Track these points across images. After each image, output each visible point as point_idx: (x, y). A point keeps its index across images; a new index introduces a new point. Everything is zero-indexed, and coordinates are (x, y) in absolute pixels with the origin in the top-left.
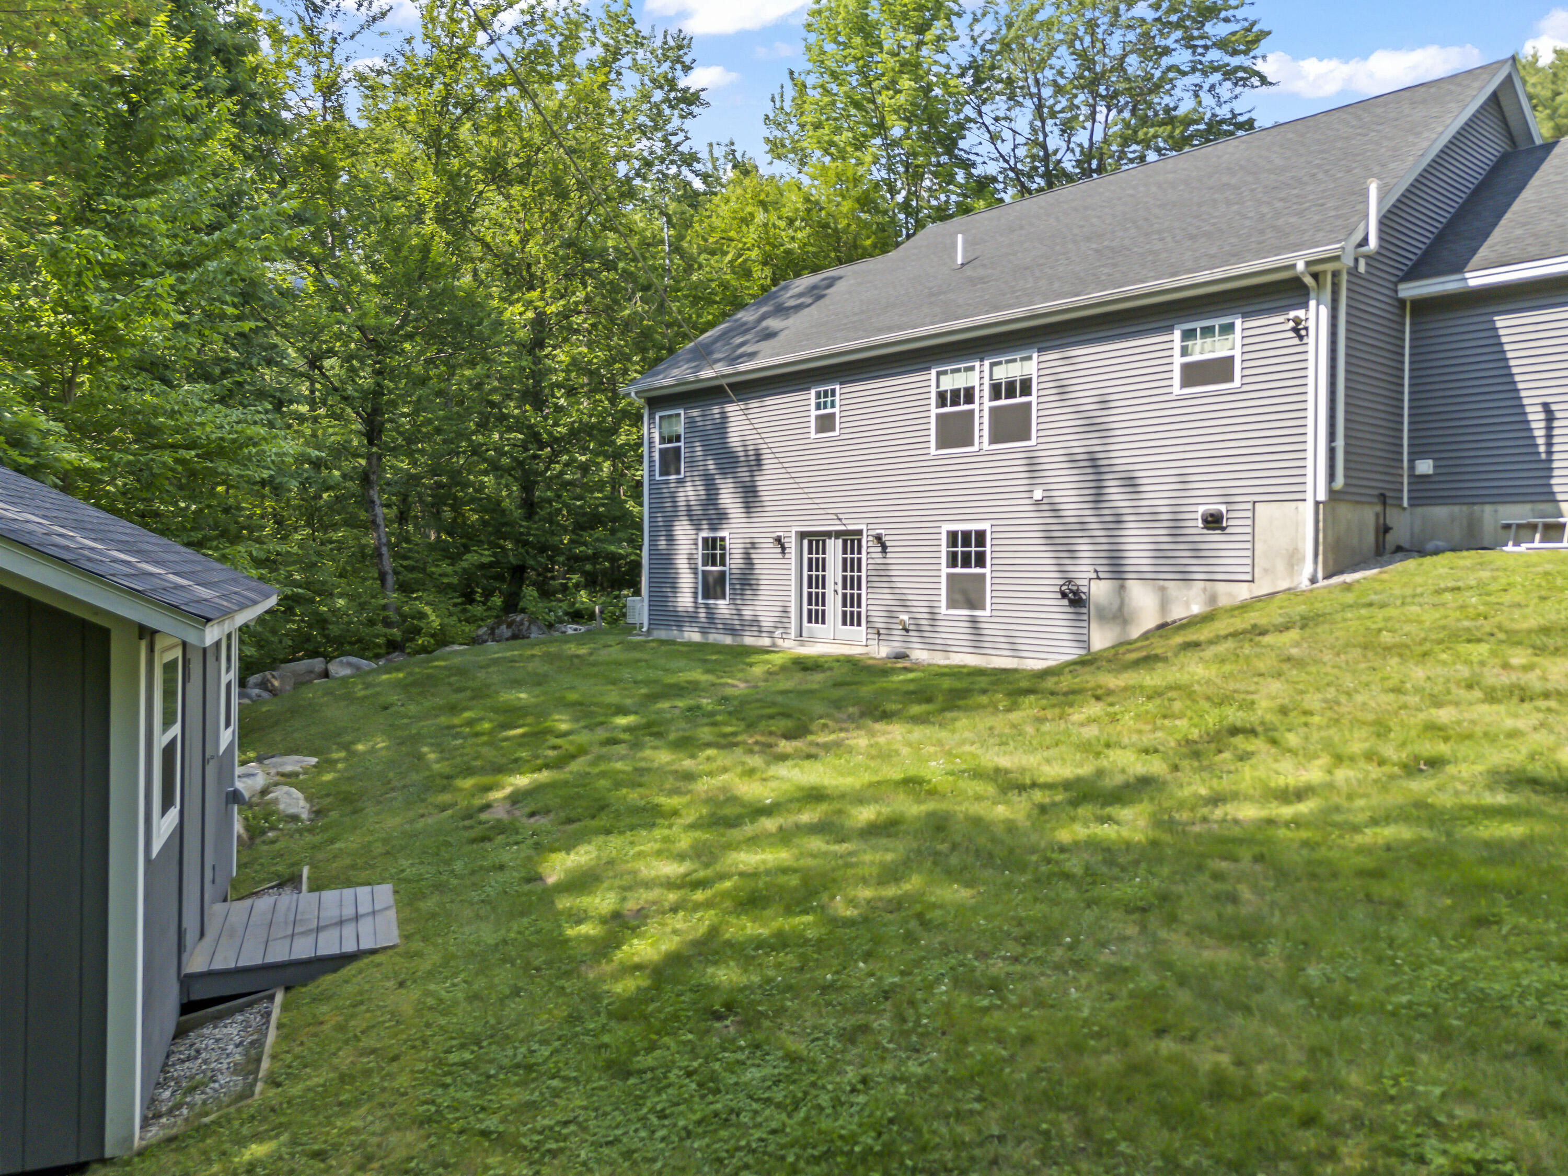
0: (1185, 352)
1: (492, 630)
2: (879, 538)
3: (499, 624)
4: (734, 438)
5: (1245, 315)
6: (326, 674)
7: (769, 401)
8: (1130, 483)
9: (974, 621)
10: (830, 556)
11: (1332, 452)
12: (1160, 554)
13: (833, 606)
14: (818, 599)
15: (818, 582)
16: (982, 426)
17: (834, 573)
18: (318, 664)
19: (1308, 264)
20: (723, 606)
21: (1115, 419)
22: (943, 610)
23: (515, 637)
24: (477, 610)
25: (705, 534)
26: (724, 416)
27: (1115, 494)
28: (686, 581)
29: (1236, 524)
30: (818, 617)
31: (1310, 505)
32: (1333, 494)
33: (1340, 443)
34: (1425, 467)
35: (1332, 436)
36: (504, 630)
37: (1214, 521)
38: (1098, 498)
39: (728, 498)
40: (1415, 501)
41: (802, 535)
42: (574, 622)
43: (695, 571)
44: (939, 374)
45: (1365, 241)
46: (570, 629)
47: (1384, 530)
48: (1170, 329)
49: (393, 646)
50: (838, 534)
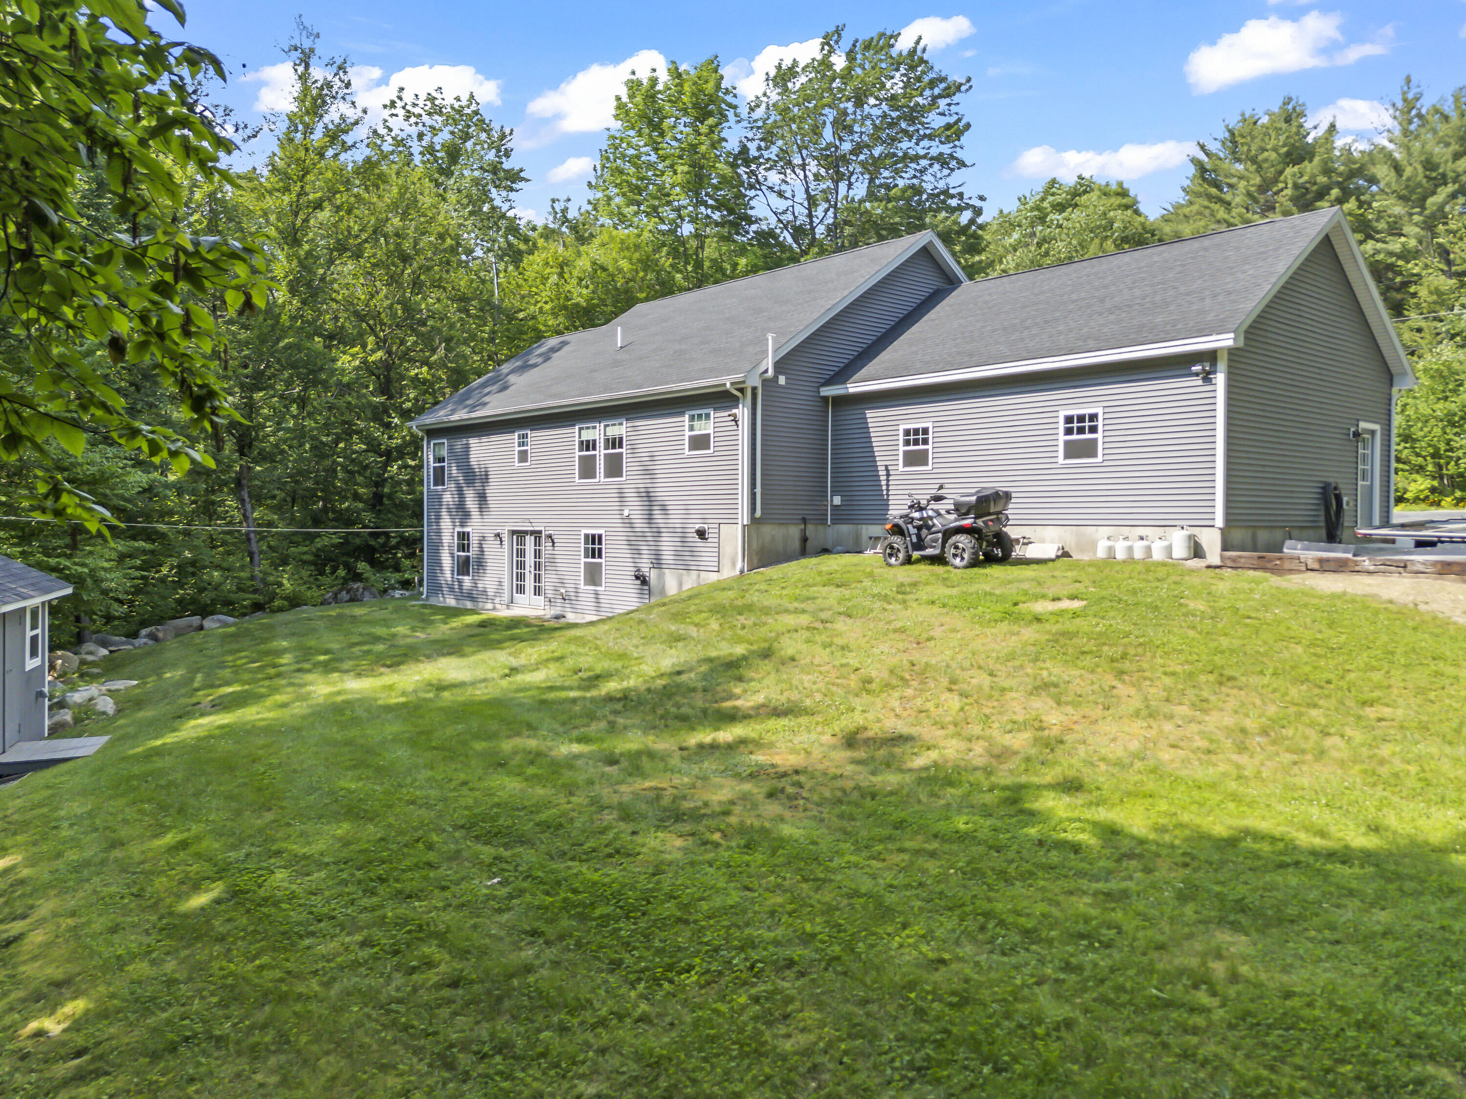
0: (691, 428)
1: (336, 595)
2: (550, 536)
3: (341, 590)
4: (473, 461)
5: (716, 409)
6: (201, 628)
7: (494, 438)
8: (664, 508)
9: (596, 594)
10: (527, 547)
11: (753, 496)
12: (677, 554)
13: (529, 583)
14: (521, 577)
15: (521, 565)
16: (600, 466)
17: (529, 560)
18: (196, 620)
19: (732, 384)
20: (467, 581)
21: (659, 468)
22: (582, 586)
23: (352, 600)
24: (326, 580)
25: (458, 529)
26: (467, 447)
27: (657, 514)
28: (447, 561)
29: (711, 536)
30: (521, 590)
31: (740, 527)
32: (753, 519)
33: (758, 490)
34: (837, 500)
35: (753, 485)
36: (344, 595)
37: (701, 534)
38: (650, 518)
39: (471, 503)
40: (835, 521)
41: (514, 532)
42: (403, 588)
43: (452, 555)
44: (580, 429)
45: (766, 371)
46: (397, 594)
47: (804, 540)
48: (682, 414)
49: (258, 607)
50: (532, 533)
